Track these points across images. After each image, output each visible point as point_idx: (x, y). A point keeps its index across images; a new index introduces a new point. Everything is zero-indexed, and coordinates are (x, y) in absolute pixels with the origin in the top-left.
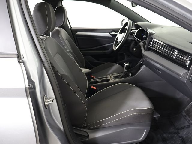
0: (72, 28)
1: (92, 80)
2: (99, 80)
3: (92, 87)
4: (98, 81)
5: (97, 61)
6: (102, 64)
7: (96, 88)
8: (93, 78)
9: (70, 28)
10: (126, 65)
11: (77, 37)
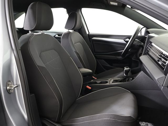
0: (90, 34)
1: (92, 81)
2: (99, 82)
3: (87, 86)
4: (97, 82)
5: (109, 66)
6: (113, 68)
7: (91, 88)
8: (93, 79)
9: (87, 33)
10: (125, 69)
11: (94, 42)
